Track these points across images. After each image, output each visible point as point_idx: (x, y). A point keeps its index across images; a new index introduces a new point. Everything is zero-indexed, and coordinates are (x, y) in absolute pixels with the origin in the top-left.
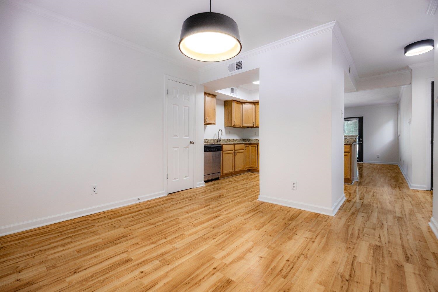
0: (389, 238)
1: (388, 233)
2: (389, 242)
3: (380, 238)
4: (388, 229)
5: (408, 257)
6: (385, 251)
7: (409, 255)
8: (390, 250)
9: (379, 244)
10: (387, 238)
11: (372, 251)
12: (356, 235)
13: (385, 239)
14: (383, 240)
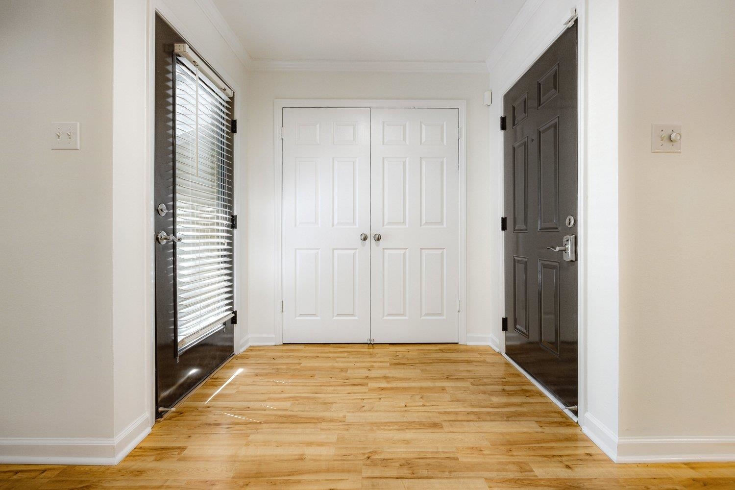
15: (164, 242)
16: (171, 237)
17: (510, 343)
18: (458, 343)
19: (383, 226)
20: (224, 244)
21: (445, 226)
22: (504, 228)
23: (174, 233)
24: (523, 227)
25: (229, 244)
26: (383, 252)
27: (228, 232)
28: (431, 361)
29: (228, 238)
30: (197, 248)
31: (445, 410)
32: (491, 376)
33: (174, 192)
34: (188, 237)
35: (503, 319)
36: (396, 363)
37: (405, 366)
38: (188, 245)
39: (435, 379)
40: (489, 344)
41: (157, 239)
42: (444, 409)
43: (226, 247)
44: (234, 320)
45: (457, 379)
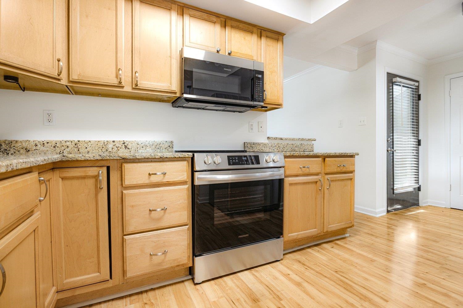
15: (390, 152)
16: (393, 150)
20: (414, 153)
23: (393, 148)
25: (416, 153)
27: (416, 147)
29: (416, 150)
30: (402, 154)
33: (393, 133)
34: (398, 150)
38: (398, 153)
41: (388, 151)
43: (415, 154)
44: (419, 189)
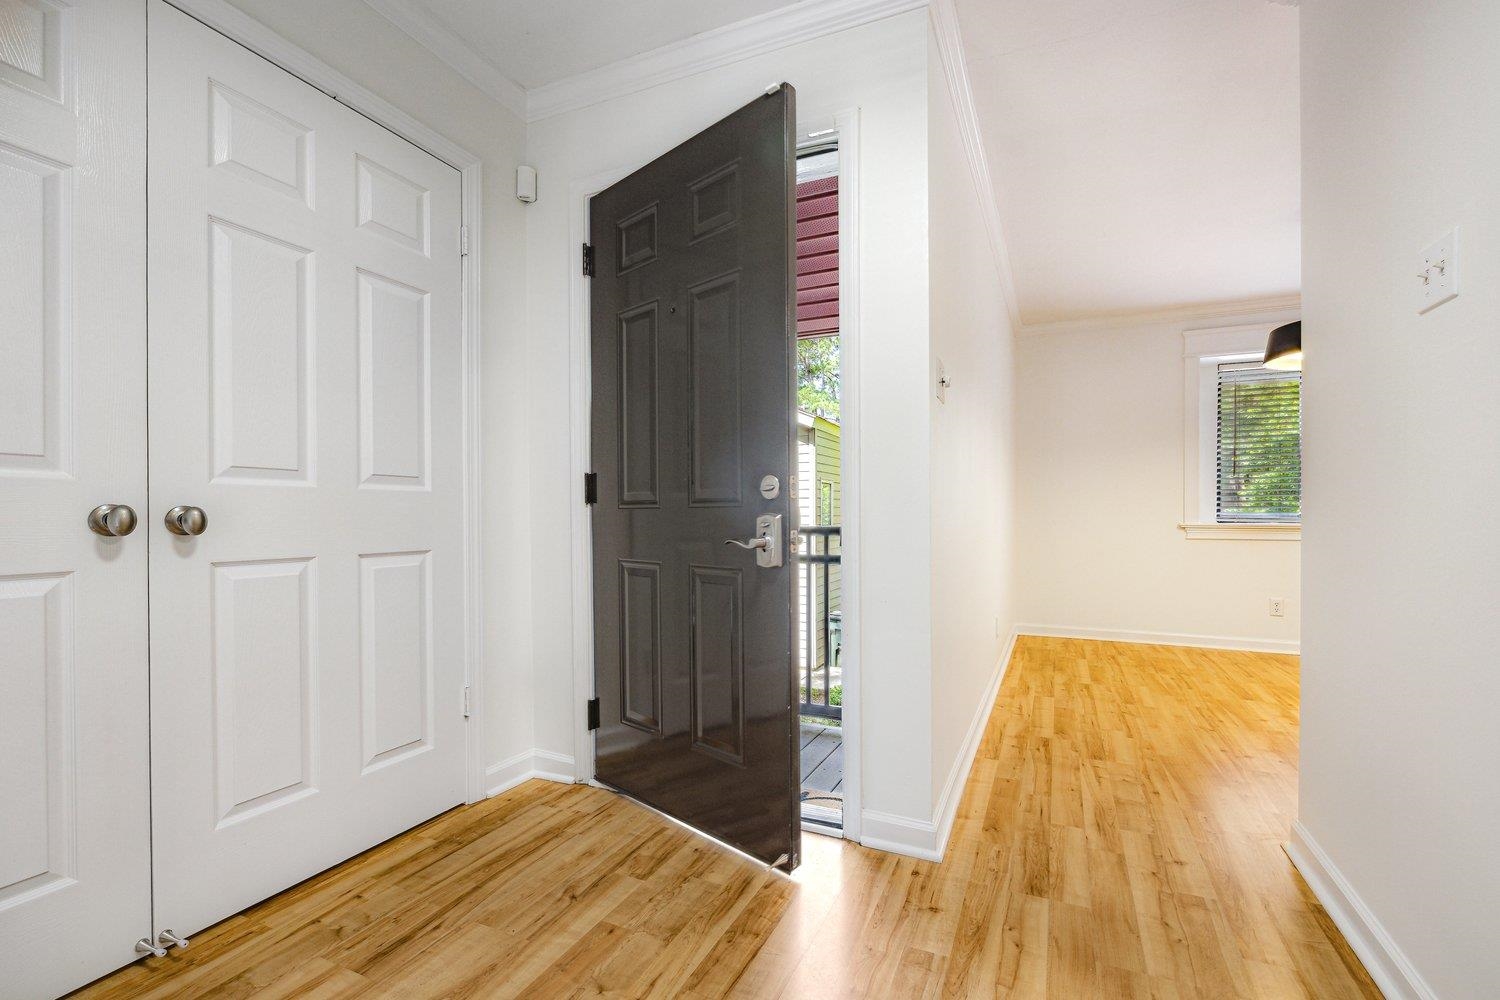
0: (1077, 779)
1: (1081, 791)
2: (1078, 769)
3: (1098, 778)
4: (1082, 805)
5: (1044, 745)
6: (1083, 749)
7: (1042, 749)
8: (1074, 754)
9: (1097, 762)
10: (1083, 779)
11: (1107, 748)
12: (1155, 778)
13: (1086, 776)
14: (1091, 773)
17: (605, 751)
18: (462, 805)
19: (211, 475)
21: (428, 487)
22: (591, 498)
24: (645, 495)
26: (212, 576)
28: (471, 885)
31: (691, 969)
32: (638, 837)
35: (590, 702)
36: (373, 951)
37: (419, 944)
39: (554, 921)
40: (533, 773)
42: (682, 970)
45: (595, 885)
